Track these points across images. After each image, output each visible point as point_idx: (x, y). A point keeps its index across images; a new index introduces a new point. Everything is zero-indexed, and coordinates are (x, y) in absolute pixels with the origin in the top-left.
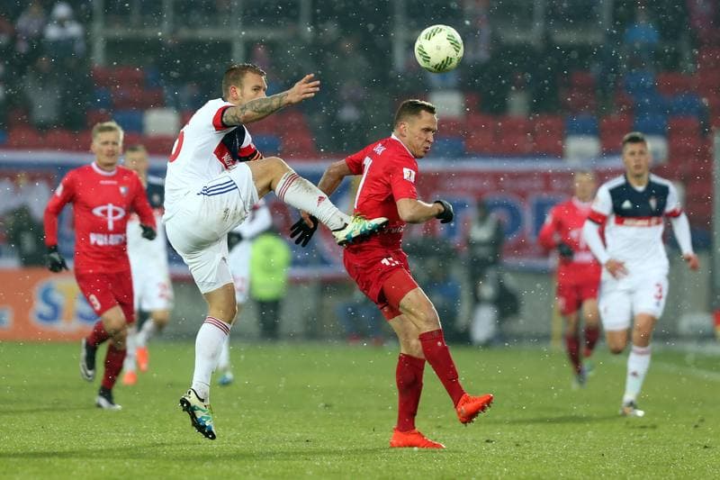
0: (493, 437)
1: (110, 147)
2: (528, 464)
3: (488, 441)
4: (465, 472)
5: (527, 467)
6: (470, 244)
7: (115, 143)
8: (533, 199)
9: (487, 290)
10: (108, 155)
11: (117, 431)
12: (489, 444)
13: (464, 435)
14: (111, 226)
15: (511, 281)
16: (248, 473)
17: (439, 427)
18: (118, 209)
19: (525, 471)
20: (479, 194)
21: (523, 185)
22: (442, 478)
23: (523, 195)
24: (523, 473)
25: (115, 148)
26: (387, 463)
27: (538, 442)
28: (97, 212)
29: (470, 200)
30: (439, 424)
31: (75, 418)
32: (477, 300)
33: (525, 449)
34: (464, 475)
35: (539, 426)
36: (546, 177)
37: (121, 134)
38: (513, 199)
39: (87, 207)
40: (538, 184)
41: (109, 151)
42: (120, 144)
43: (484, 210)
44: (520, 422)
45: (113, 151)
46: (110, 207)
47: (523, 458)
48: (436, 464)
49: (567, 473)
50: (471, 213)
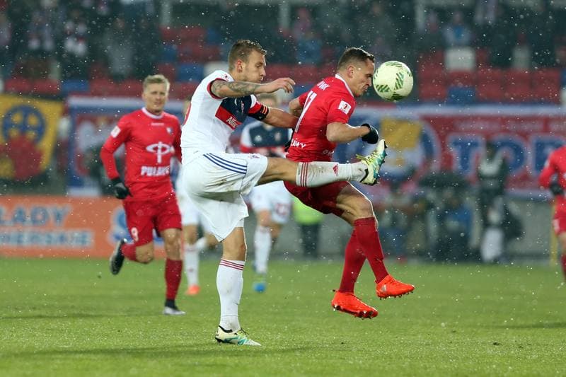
0: (500, 340)
1: (158, 97)
2: (530, 364)
3: (495, 344)
4: (476, 370)
5: (529, 366)
6: (481, 177)
7: (162, 93)
8: (533, 139)
9: (495, 217)
10: (156, 103)
11: (181, 334)
12: (496, 346)
13: (475, 338)
14: (159, 160)
15: (515, 208)
16: (292, 370)
17: (454, 332)
18: (165, 146)
19: (527, 370)
20: (488, 135)
21: (526, 127)
22: (457, 375)
23: (525, 135)
24: (525, 371)
25: (163, 97)
26: (410, 362)
27: (538, 344)
28: (150, 148)
29: (481, 140)
30: (454, 329)
31: (146, 323)
32: (486, 224)
33: (528, 350)
34: (475, 373)
35: (538, 331)
36: (547, 121)
37: (168, 85)
38: (516, 139)
39: (142, 145)
40: (538, 126)
41: (157, 100)
42: (167, 94)
43: (492, 148)
44: (522, 327)
45: (160, 100)
46: (160, 145)
47: (525, 358)
48: (451, 363)
49: (562, 370)
50: (482, 150)
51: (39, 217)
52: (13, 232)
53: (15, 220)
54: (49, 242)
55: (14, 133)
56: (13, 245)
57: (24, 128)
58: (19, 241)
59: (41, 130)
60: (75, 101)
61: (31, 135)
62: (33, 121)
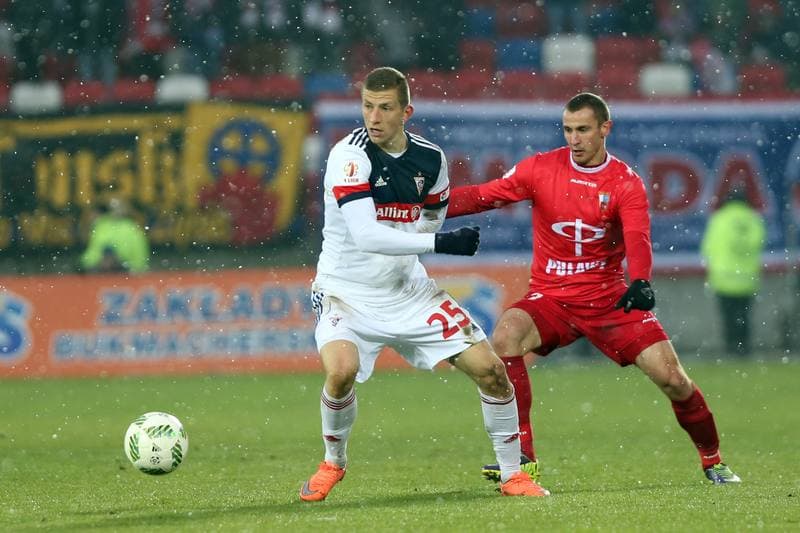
51: (276, 305)
52: (233, 332)
53: (235, 312)
54: (294, 346)
55: (229, 166)
56: (231, 353)
57: (243, 157)
58: (244, 346)
59: (273, 159)
60: (328, 109)
61: (257, 169)
62: (259, 145)
